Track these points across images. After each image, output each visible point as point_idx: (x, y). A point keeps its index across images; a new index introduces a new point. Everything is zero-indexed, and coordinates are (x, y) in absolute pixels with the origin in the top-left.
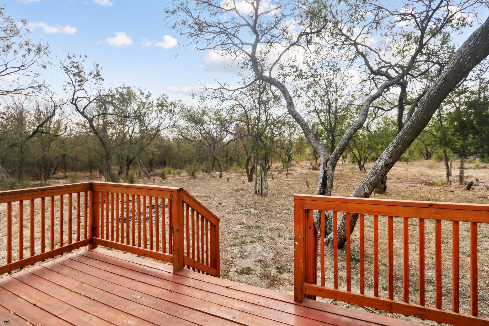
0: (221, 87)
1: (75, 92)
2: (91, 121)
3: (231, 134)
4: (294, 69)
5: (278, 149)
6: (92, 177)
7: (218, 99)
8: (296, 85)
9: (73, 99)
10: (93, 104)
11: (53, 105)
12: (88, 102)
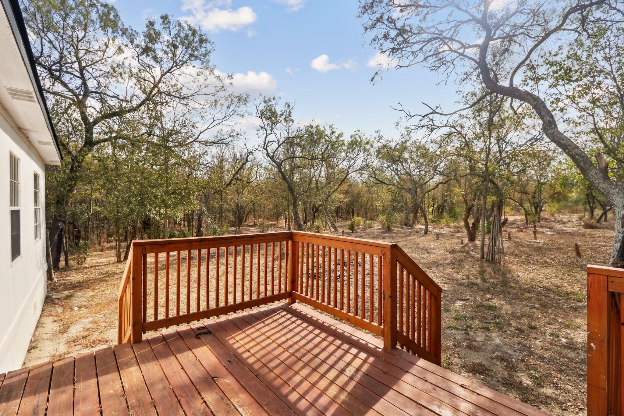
0: (432, 111)
1: (267, 136)
2: (279, 166)
3: (441, 173)
4: (555, 68)
5: (516, 193)
7: (425, 129)
8: (557, 92)
9: (265, 143)
10: (281, 148)
11: (246, 151)
12: (277, 146)
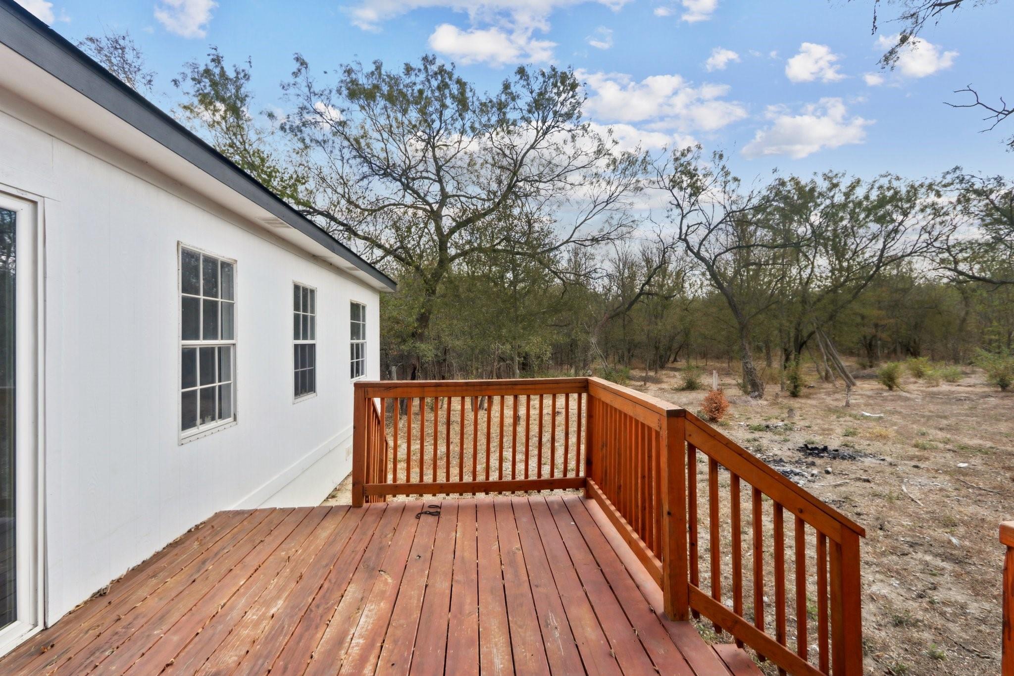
1: (683, 218)
2: (710, 266)
6: (731, 371)
9: (681, 230)
12: (707, 231)
